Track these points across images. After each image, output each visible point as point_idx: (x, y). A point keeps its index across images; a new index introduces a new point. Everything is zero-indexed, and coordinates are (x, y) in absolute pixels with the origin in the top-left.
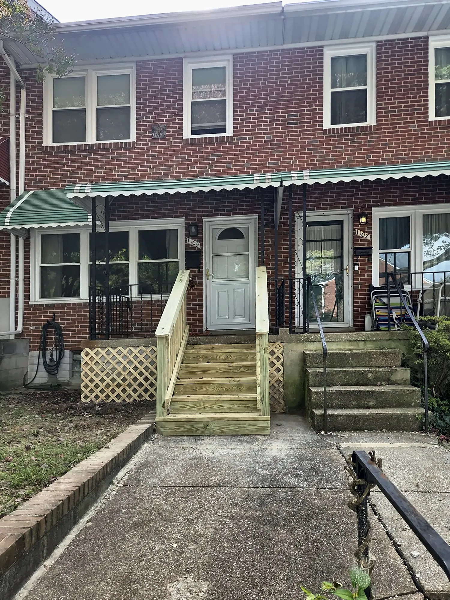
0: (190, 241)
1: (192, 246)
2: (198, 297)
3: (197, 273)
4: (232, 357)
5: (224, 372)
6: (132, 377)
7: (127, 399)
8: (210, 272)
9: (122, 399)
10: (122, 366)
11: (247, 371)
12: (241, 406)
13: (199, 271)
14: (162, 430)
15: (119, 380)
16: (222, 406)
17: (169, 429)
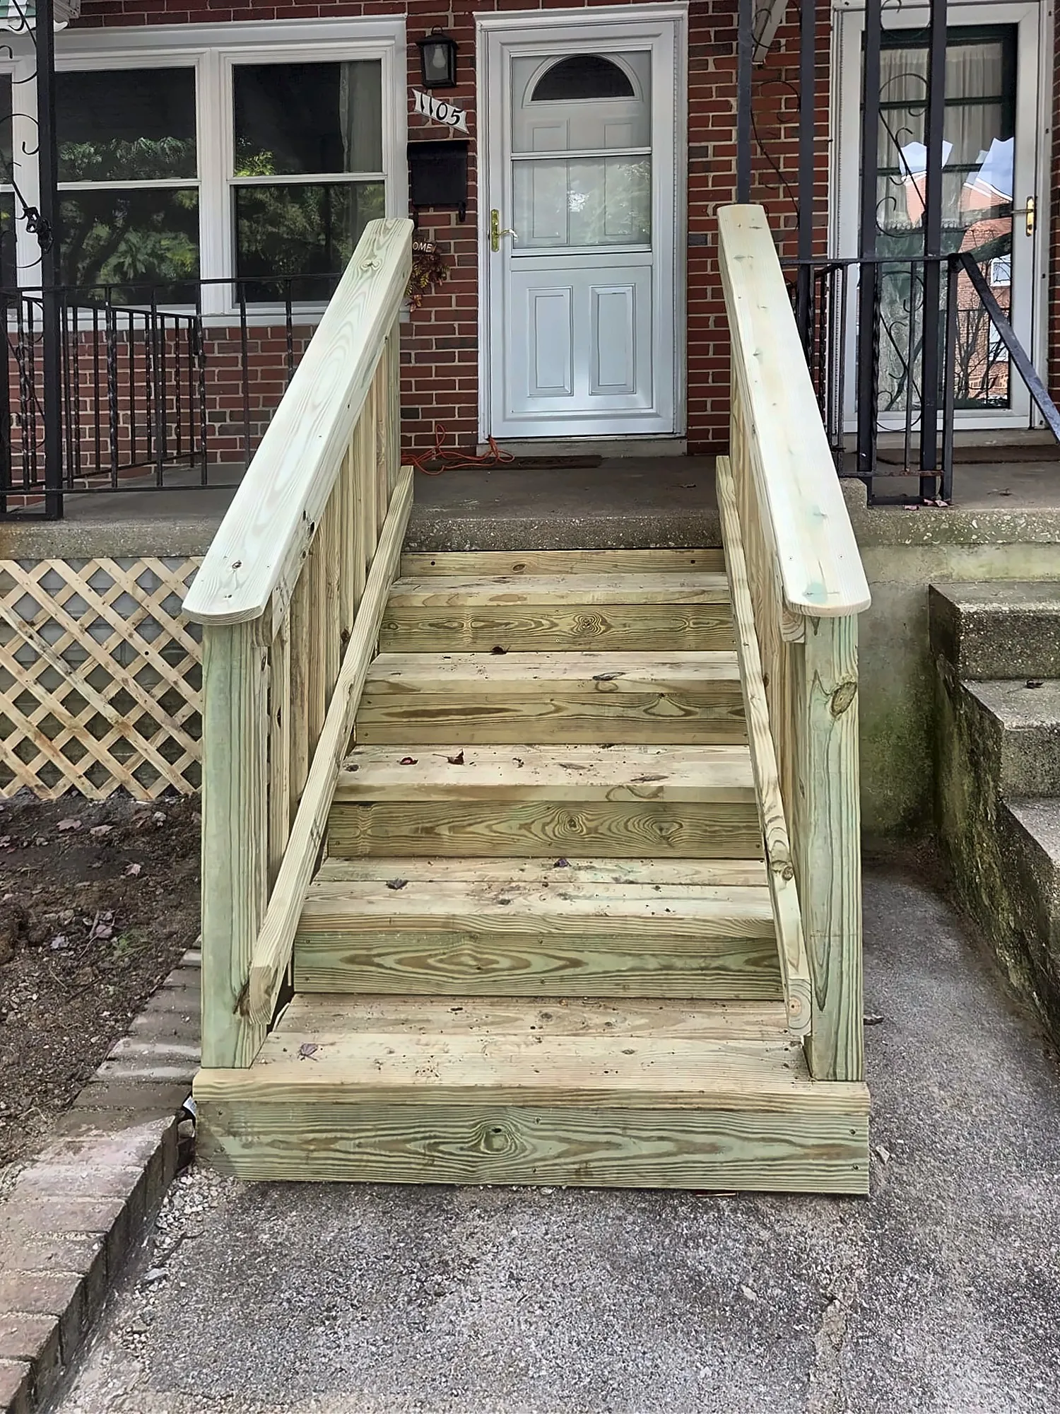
0: (427, 103)
1: (434, 122)
2: (457, 316)
3: (453, 225)
4: (609, 627)
5: (578, 716)
6: (159, 692)
7: (134, 787)
8: (504, 223)
9: (115, 786)
10: (113, 642)
11: (688, 713)
12: (679, 963)
13: (461, 219)
14: (232, 1146)
15: (99, 704)
16: (575, 963)
17: (272, 1144)
